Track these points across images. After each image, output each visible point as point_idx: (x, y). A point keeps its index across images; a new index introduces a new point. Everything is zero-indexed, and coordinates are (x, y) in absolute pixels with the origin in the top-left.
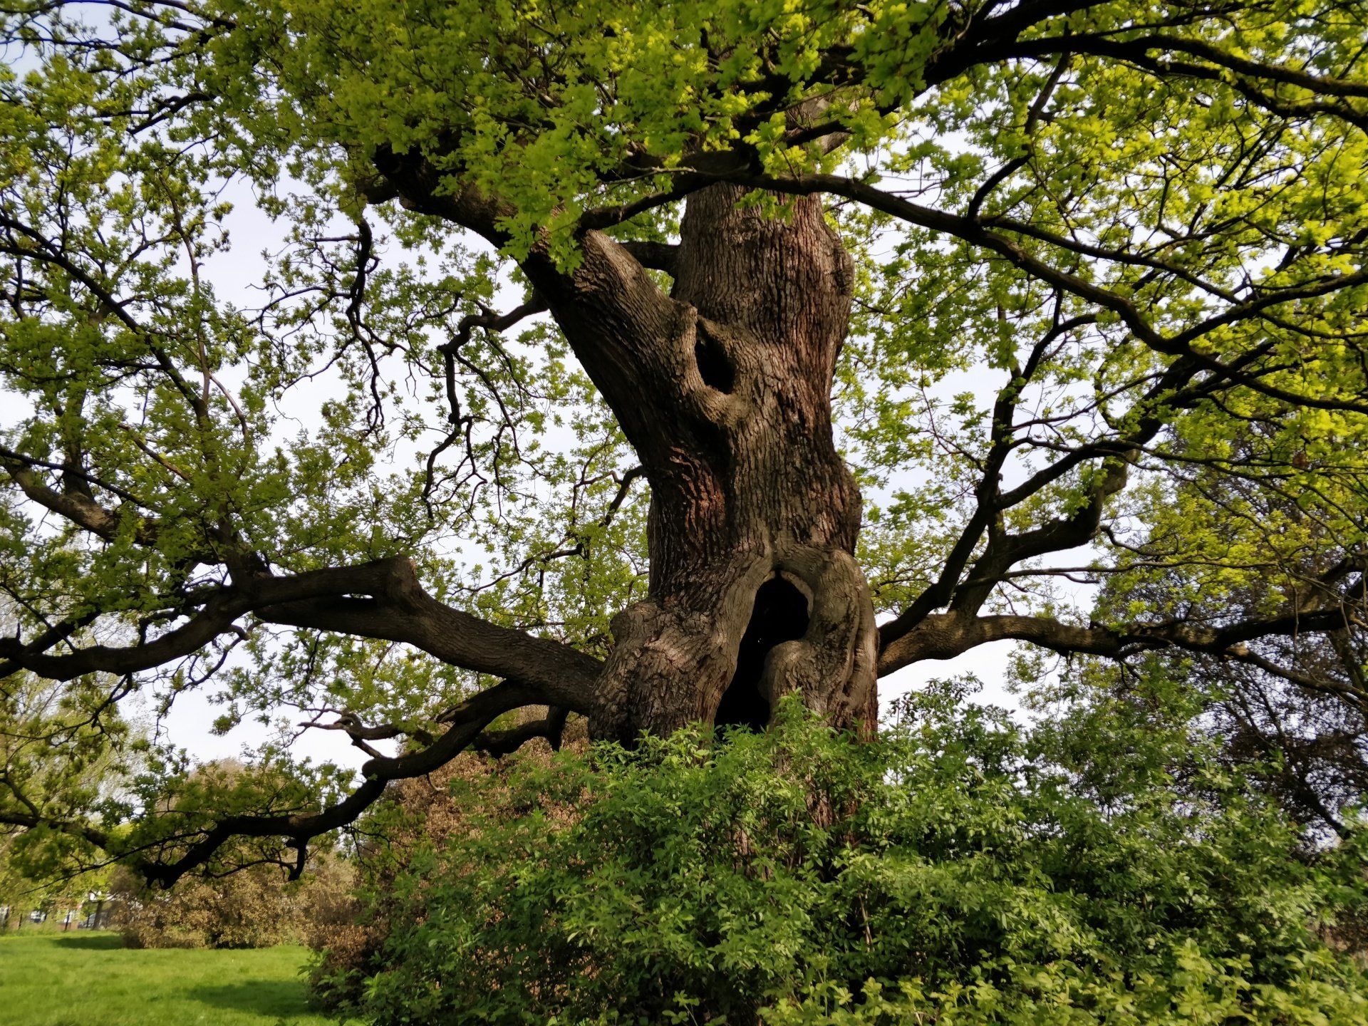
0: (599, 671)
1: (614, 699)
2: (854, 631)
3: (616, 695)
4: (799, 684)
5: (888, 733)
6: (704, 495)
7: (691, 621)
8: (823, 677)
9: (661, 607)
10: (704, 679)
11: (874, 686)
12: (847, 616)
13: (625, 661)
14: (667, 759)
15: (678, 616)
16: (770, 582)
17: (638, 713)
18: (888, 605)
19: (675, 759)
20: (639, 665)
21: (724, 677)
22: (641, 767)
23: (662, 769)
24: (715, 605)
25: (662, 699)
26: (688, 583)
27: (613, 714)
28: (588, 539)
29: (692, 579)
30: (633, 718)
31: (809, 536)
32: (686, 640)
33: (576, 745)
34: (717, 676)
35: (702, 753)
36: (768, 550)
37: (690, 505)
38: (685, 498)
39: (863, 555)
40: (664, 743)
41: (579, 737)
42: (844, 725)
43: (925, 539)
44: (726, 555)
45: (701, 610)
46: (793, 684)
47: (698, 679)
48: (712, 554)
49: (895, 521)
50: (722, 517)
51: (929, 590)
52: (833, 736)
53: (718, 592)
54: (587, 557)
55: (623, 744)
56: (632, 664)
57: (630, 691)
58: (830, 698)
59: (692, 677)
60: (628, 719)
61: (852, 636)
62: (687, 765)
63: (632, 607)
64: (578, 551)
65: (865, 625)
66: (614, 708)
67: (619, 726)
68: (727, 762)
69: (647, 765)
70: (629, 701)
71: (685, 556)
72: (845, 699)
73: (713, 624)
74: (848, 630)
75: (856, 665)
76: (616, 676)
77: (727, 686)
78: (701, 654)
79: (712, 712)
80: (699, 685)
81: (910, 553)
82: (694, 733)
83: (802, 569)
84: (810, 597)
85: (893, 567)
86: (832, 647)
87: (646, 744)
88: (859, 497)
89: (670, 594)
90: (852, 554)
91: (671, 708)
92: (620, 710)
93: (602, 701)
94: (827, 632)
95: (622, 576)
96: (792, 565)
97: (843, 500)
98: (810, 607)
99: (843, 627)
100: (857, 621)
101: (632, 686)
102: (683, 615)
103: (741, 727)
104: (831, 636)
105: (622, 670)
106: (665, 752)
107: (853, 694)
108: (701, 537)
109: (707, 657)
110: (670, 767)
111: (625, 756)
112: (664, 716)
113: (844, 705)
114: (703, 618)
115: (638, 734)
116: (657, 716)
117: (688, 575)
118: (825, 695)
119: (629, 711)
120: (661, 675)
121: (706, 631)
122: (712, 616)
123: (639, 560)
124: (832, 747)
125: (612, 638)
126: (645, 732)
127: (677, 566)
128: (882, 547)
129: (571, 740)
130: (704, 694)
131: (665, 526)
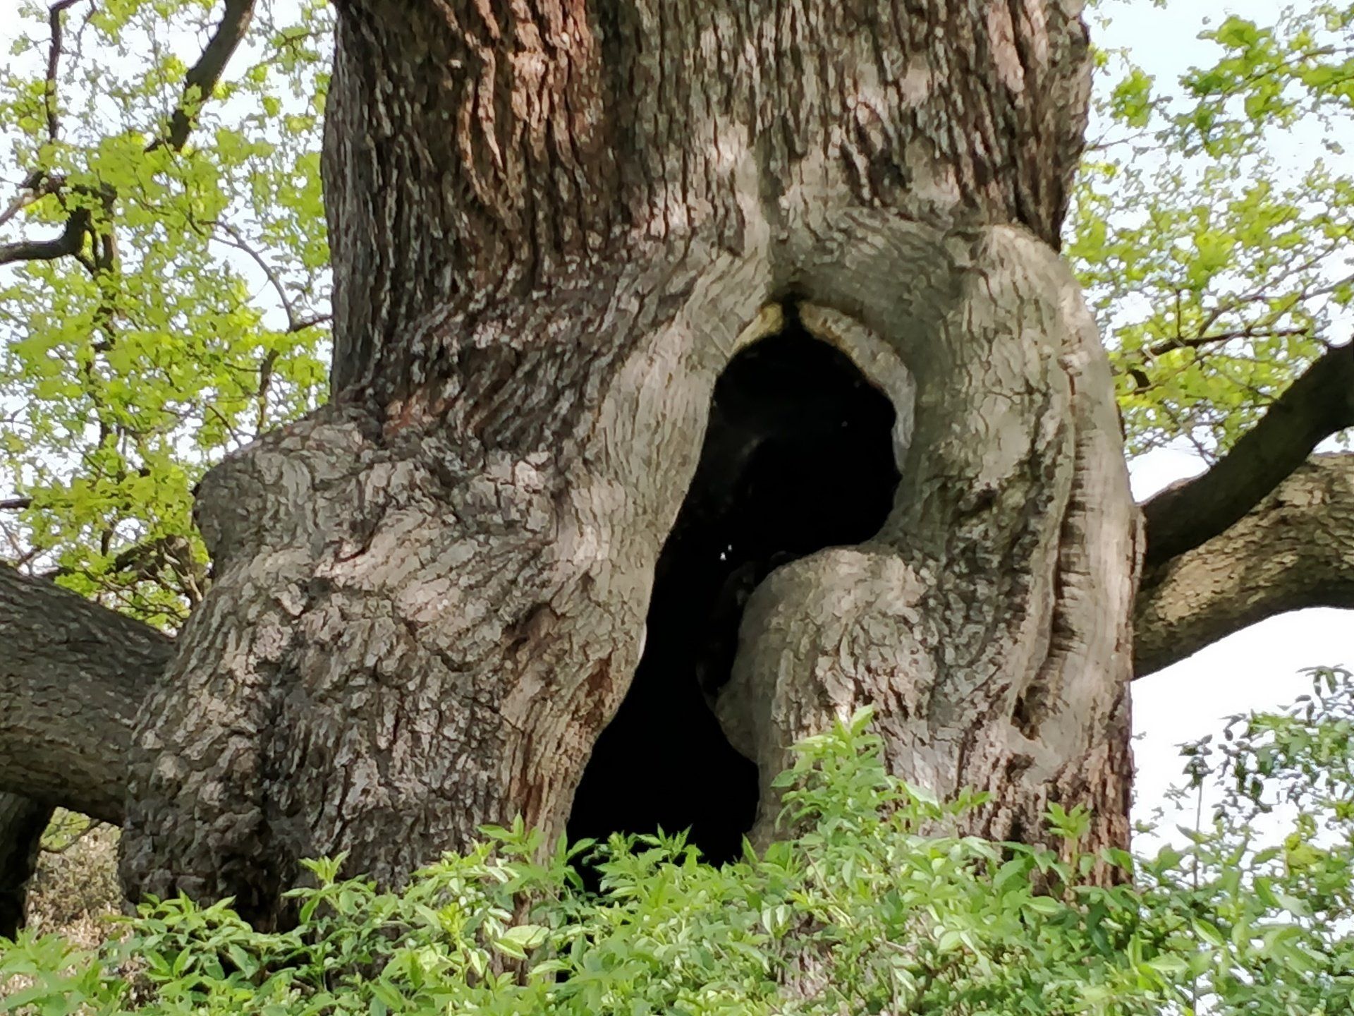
0: (155, 667)
1: (209, 760)
2: (1055, 510)
3: (218, 746)
4: (863, 696)
5: (1169, 858)
6: (527, 33)
7: (482, 486)
8: (944, 671)
9: (378, 439)
10: (529, 686)
11: (1121, 699)
12: (1033, 459)
13: (249, 629)
14: (399, 961)
15: (438, 470)
16: (763, 345)
17: (294, 810)
18: (1176, 424)
19: (430, 958)
20: (298, 642)
21: (599, 680)
22: (306, 986)
23: (384, 991)
24: (567, 427)
25: (383, 757)
26: (470, 354)
27: (208, 814)
28: (108, 196)
29: (485, 337)
30: (280, 825)
31: (902, 180)
32: (464, 551)
33: (81, 933)
34: (574, 676)
35: (527, 935)
36: (758, 231)
37: (474, 68)
38: (456, 43)
39: (1094, 247)
40: (389, 903)
41: (93, 905)
42: (1016, 832)
43: (1311, 186)
44: (607, 251)
45: (517, 447)
46: (843, 698)
47: (507, 688)
48: (558, 246)
49: (1203, 121)
50: (591, 116)
51: (1318, 367)
52: (980, 867)
53: (578, 384)
54: (103, 263)
55: (243, 909)
56: (273, 642)
57: (265, 734)
58: (967, 744)
59: (487, 679)
60: (261, 830)
61: (1047, 527)
62: (472, 978)
63: (271, 439)
64: (69, 244)
65: (1093, 492)
66: (212, 791)
67: (229, 854)
68: (610, 962)
69: (332, 980)
70: (266, 768)
71: (460, 254)
72: (1021, 745)
73: (559, 497)
74: (1034, 508)
75: (1059, 630)
76: (219, 680)
77: (609, 714)
78: (518, 601)
79: (557, 801)
80: (513, 709)
81: (1258, 240)
82: (499, 870)
83: (877, 301)
84: (903, 397)
85: (1197, 289)
86: (976, 569)
87: (325, 909)
88: (1081, 42)
89: (407, 390)
90: (1055, 243)
91: (410, 787)
92: (235, 795)
93: (168, 768)
94: (960, 517)
95: (236, 334)
96: (841, 283)
97: (1023, 51)
98: (902, 431)
99: (1016, 497)
100: (1063, 474)
101: (273, 715)
102: (455, 466)
103: (663, 844)
104: (974, 530)
105: (239, 662)
106: (395, 935)
107: (1048, 728)
108: (515, 186)
109: (535, 611)
110: (409, 986)
111: (253, 952)
112: (390, 816)
113: (1015, 767)
114: (527, 474)
115: (297, 875)
116: (364, 816)
117: (472, 322)
118: (952, 732)
119: (265, 801)
120: (375, 675)
121: (538, 518)
122: (558, 466)
123: (296, 273)
124: (976, 908)
125: (201, 554)
126: (325, 868)
127: (432, 291)
128: (1158, 219)
129: (66, 917)
130: (528, 739)
131: (384, 146)
